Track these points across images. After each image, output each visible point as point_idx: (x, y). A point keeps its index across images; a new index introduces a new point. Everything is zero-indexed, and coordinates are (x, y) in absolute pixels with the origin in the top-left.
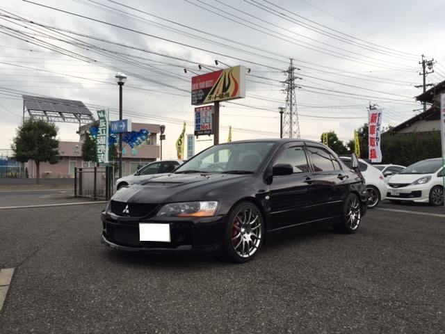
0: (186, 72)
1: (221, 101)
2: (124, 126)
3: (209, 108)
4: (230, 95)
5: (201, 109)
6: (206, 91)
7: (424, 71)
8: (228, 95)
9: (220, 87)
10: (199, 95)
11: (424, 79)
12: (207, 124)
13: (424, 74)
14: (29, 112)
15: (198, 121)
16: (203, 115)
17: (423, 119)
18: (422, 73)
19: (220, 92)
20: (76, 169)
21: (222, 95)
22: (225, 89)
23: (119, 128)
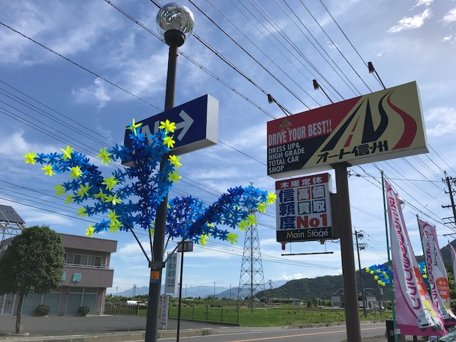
3: (319, 179)
4: (390, 146)
6: (311, 143)
7: (450, 189)
8: (383, 146)
9: (355, 132)
10: (289, 154)
11: (452, 199)
12: (317, 216)
13: (451, 192)
15: (286, 209)
16: (300, 195)
19: (357, 141)
22: (371, 134)
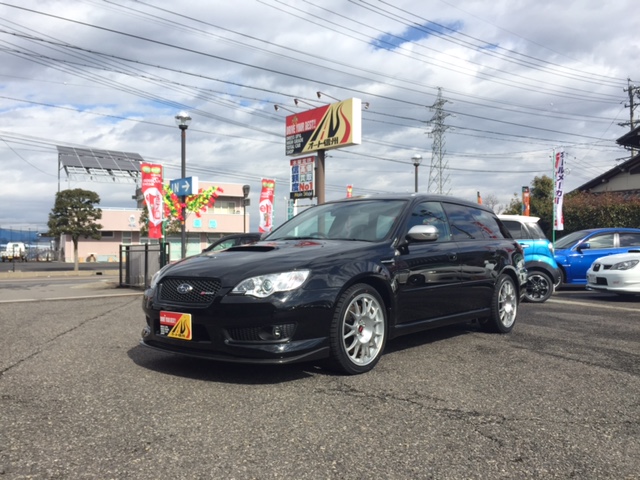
0: (276, 108)
1: (327, 149)
2: (187, 186)
3: (310, 160)
4: (340, 140)
5: (299, 162)
6: (306, 135)
7: (631, 101)
8: (336, 140)
9: (325, 130)
10: (296, 141)
11: (632, 114)
13: (632, 106)
14: (66, 170)
15: (295, 178)
16: (302, 169)
17: (627, 171)
18: (629, 104)
19: (326, 137)
20: (121, 247)
21: (328, 140)
22: (332, 132)
23: (180, 189)
